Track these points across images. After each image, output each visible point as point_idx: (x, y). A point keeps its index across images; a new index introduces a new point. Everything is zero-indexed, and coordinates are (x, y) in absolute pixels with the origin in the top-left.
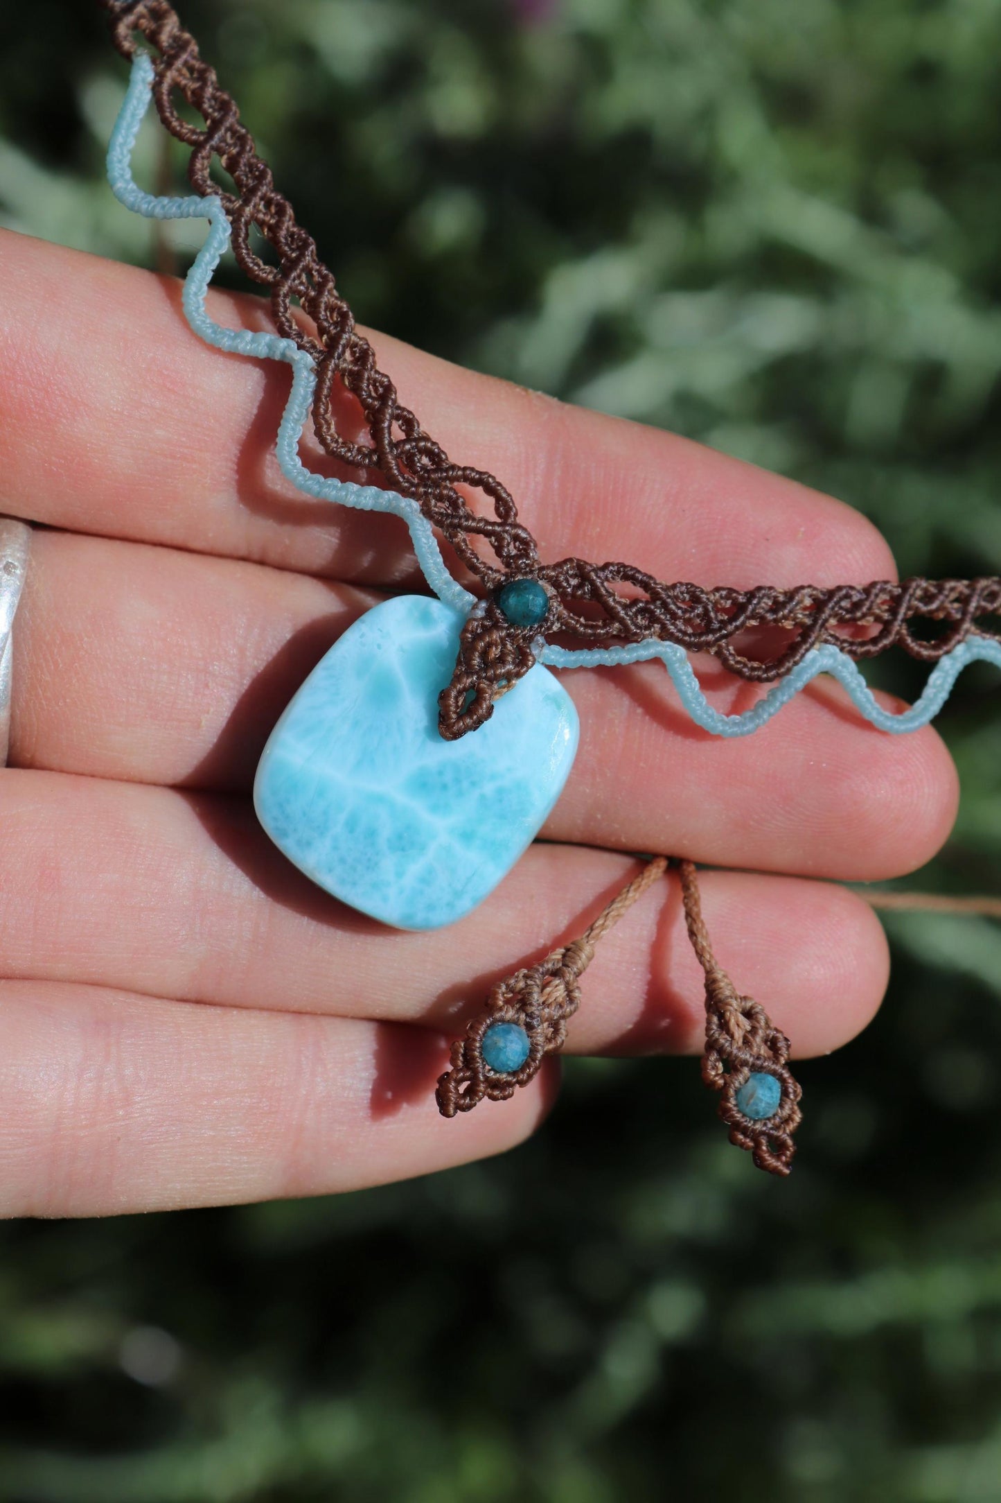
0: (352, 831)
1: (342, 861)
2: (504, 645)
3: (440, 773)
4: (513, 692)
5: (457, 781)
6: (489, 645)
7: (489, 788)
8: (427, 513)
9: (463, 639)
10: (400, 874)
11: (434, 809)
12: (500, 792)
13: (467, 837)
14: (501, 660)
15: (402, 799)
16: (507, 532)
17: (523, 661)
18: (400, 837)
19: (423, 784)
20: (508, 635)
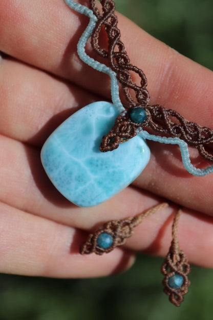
0: (65, 170)
1: (60, 179)
2: (128, 127)
3: (97, 161)
4: (127, 142)
5: (102, 165)
6: (122, 126)
7: (111, 170)
8: (118, 77)
9: (116, 121)
10: (76, 188)
11: (92, 171)
12: (114, 172)
13: (100, 183)
14: (125, 131)
15: (83, 165)
16: (141, 90)
17: (133, 134)
18: (79, 177)
19: (91, 163)
20: (130, 124)
